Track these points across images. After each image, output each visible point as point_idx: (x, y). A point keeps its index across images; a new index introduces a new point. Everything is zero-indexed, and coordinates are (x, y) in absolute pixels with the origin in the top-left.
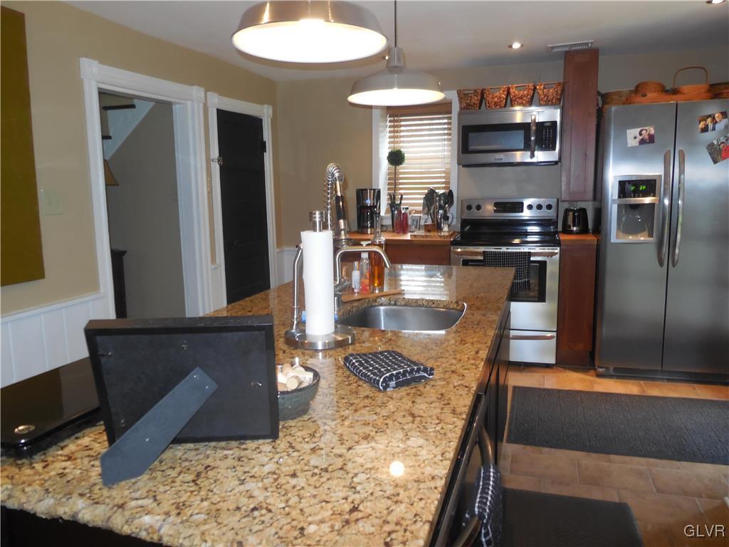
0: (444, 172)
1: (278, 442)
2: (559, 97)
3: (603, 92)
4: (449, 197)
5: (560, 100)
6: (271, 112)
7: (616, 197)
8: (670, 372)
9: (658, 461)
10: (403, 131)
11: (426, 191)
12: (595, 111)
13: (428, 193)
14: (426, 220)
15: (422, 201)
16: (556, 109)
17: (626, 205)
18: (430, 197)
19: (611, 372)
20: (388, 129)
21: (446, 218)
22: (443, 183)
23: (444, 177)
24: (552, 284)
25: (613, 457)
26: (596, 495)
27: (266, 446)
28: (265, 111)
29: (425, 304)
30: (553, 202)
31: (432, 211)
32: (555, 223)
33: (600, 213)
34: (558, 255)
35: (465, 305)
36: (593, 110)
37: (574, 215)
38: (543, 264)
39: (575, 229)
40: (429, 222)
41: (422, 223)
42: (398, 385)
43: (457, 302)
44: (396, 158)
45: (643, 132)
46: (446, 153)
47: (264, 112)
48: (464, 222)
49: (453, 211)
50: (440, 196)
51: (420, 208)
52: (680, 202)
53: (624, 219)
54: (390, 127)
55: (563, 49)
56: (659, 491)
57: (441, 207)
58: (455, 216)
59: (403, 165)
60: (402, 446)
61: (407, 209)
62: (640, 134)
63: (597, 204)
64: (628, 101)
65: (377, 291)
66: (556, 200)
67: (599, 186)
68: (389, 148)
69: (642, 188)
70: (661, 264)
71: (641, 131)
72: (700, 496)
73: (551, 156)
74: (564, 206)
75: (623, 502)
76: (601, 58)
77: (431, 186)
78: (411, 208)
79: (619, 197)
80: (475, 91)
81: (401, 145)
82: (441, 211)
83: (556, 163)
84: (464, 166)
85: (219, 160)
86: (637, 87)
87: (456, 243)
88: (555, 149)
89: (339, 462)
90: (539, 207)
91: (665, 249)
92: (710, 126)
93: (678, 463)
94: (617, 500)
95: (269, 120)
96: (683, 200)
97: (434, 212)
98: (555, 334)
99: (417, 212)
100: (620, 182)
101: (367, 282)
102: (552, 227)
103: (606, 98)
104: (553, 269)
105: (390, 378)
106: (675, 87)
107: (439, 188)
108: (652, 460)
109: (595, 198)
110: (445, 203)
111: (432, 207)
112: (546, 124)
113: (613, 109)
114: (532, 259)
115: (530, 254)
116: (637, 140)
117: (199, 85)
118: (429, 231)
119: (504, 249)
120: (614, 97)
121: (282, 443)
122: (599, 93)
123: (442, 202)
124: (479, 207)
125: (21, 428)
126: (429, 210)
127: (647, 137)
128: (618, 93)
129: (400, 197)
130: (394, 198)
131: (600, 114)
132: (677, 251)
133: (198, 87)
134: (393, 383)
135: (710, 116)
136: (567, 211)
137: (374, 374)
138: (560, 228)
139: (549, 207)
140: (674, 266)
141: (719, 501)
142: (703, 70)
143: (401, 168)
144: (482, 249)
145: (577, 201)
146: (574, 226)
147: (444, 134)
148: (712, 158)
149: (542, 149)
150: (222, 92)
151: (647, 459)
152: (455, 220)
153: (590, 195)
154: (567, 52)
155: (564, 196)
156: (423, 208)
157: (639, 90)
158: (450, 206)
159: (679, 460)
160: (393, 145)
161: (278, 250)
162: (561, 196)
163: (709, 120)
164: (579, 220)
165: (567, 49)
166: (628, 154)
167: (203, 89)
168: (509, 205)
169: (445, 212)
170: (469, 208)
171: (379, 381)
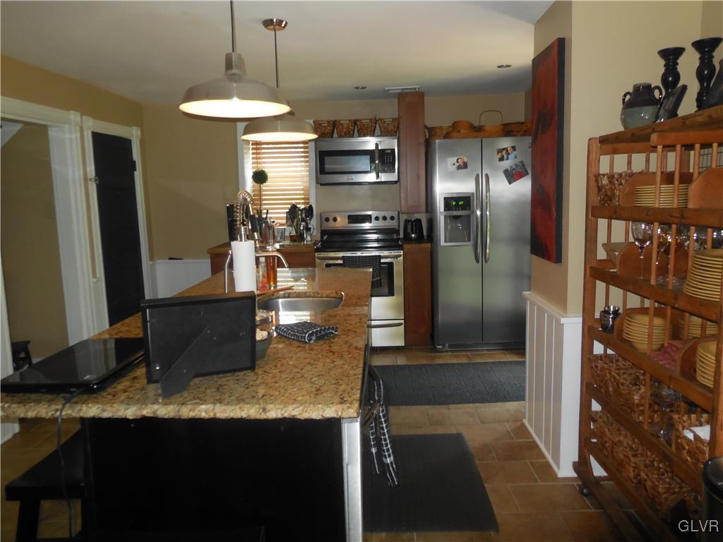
0: (303, 190)
1: (256, 371)
2: (396, 130)
3: (429, 125)
4: (309, 211)
5: (396, 132)
6: (139, 133)
7: (442, 209)
8: (487, 344)
9: (481, 404)
10: (263, 153)
11: (289, 206)
12: (424, 141)
13: (291, 208)
14: (290, 231)
15: (285, 215)
16: (394, 139)
17: (450, 216)
18: (293, 211)
19: (447, 348)
20: (251, 151)
21: (308, 229)
22: (303, 199)
23: (303, 194)
24: (398, 281)
25: (450, 406)
26: (440, 431)
27: (250, 373)
28: (134, 132)
29: (312, 295)
30: (395, 214)
31: (295, 224)
32: (397, 232)
33: (432, 223)
34: (402, 257)
35: (343, 293)
36: (422, 140)
37: (412, 225)
38: (391, 265)
39: (413, 236)
40: (294, 233)
41: (287, 234)
42: (318, 339)
43: (336, 292)
44: (260, 177)
45: (460, 160)
46: (304, 173)
47: (133, 134)
48: (323, 232)
49: (313, 223)
50: (301, 210)
51: (284, 221)
52: (488, 213)
53: (449, 228)
54: (253, 149)
55: (397, 91)
56: (483, 422)
57: (303, 220)
58: (315, 227)
59: (267, 183)
60: (332, 365)
61: (273, 222)
62: (458, 162)
63: (429, 215)
64: (447, 136)
65: (272, 288)
66: (397, 213)
67: (429, 200)
68: (253, 168)
69: (461, 203)
70: (477, 261)
71: (458, 159)
72: (508, 421)
73: (393, 177)
74: (403, 217)
75: (459, 432)
76: (426, 99)
77: (293, 202)
78: (276, 221)
79: (445, 210)
80: (328, 122)
81: (263, 165)
82: (303, 223)
83: (396, 182)
84: (321, 185)
85: (96, 180)
86: (454, 124)
87: (318, 250)
88: (395, 172)
89: (299, 375)
90: (385, 218)
91: (479, 250)
92: (505, 157)
93: (494, 404)
94: (455, 432)
95: (138, 141)
96: (490, 212)
97: (297, 224)
98: (403, 321)
99: (281, 225)
100: (445, 198)
101: (266, 280)
102: (395, 235)
103: (432, 132)
104: (398, 269)
105: (312, 334)
106: (482, 124)
107: (299, 203)
108: (477, 405)
109: (427, 211)
110: (306, 216)
111: (296, 220)
112: (386, 151)
113: (437, 141)
114: (382, 261)
115: (380, 257)
116: (455, 166)
117: (75, 110)
118: (294, 241)
119: (359, 254)
120: (438, 130)
121: (259, 371)
122: (426, 127)
123: (304, 215)
124: (335, 219)
125: (88, 377)
126: (293, 222)
127: (462, 164)
128: (441, 128)
129: (266, 211)
130: (261, 212)
131: (428, 145)
132: (488, 251)
133: (75, 112)
134: (314, 338)
135: (504, 149)
136: (407, 221)
137: (300, 333)
138: (402, 235)
139: (392, 218)
140: (486, 262)
141: (520, 423)
142: (499, 114)
143: (264, 186)
144: (341, 254)
145: (413, 213)
146: (413, 233)
147: (302, 157)
148: (508, 181)
149: (384, 171)
150: (96, 116)
151: (474, 404)
152: (315, 231)
153: (423, 208)
154: (399, 94)
155: (403, 209)
156: (287, 222)
157: (455, 126)
158: (310, 219)
159: (496, 402)
160: (256, 165)
161: (151, 263)
162: (401, 209)
163: (504, 152)
164: (416, 230)
165: (400, 91)
166: (449, 176)
167: (79, 114)
168: (360, 217)
169: (307, 224)
170: (327, 220)
171: (305, 337)
